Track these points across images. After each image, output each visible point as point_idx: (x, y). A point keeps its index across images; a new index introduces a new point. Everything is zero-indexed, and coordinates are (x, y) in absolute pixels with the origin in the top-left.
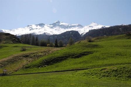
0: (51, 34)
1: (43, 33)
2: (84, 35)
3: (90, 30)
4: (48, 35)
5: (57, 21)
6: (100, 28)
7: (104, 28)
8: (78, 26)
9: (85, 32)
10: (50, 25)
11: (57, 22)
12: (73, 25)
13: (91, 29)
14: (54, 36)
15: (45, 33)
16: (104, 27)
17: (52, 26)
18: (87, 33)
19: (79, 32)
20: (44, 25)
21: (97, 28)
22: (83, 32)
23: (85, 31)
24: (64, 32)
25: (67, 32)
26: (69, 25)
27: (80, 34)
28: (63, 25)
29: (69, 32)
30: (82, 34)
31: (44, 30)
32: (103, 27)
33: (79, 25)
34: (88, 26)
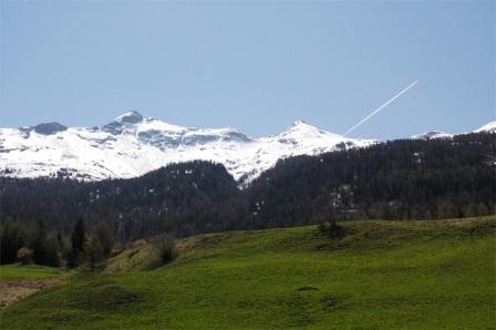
0: (97, 175)
1: (55, 170)
2: (254, 181)
3: (280, 161)
4: (79, 179)
5: (129, 114)
6: (326, 151)
7: (344, 153)
8: (226, 139)
9: (258, 167)
10: (96, 129)
11: (126, 119)
12: (206, 133)
13: (288, 151)
14: (109, 185)
15: (62, 173)
16: (349, 144)
17: (103, 135)
18: (265, 174)
19: (227, 166)
20: (63, 128)
21: (316, 147)
22: (248, 169)
23: (258, 162)
24: (159, 167)
25: (172, 167)
26: (184, 132)
27: (237, 177)
28: (156, 132)
29: (182, 166)
30: (246, 176)
31: (64, 156)
32: (341, 145)
33: (233, 134)
34: (276, 139)
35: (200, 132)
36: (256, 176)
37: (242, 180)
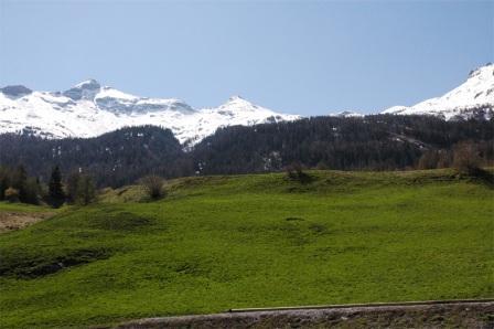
0: (59, 134)
1: (21, 128)
2: (197, 146)
3: (219, 130)
4: (43, 137)
5: (88, 82)
6: (258, 123)
7: (275, 125)
8: (173, 109)
9: (200, 134)
10: (58, 94)
11: (85, 86)
12: (155, 102)
13: (226, 122)
14: (69, 143)
15: (28, 130)
16: (278, 118)
17: (64, 99)
18: (206, 140)
19: (174, 131)
20: (29, 92)
21: (251, 119)
22: (191, 135)
23: (200, 129)
24: (115, 129)
25: (126, 130)
26: (136, 101)
27: (182, 142)
28: (112, 99)
29: (135, 130)
30: (189, 141)
31: (29, 116)
32: (272, 119)
33: (179, 104)
34: (216, 110)
35: (151, 102)
36: (198, 141)
37: (186, 144)
